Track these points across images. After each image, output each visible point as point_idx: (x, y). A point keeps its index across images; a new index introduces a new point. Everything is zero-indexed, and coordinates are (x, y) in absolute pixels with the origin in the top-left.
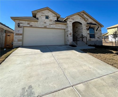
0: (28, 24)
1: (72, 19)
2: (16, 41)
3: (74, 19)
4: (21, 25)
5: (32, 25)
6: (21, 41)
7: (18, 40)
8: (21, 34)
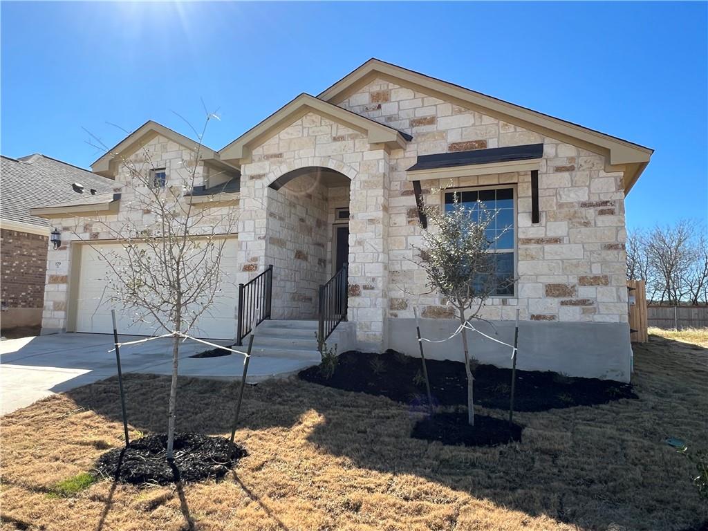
0: (86, 228)
1: (268, 157)
2: (49, 309)
3: (280, 155)
4: (66, 237)
5: (98, 233)
6: (60, 310)
7: (55, 303)
8: (63, 280)
